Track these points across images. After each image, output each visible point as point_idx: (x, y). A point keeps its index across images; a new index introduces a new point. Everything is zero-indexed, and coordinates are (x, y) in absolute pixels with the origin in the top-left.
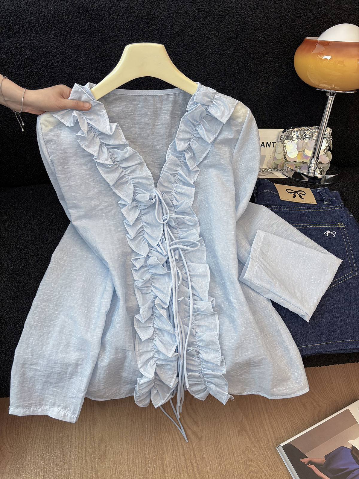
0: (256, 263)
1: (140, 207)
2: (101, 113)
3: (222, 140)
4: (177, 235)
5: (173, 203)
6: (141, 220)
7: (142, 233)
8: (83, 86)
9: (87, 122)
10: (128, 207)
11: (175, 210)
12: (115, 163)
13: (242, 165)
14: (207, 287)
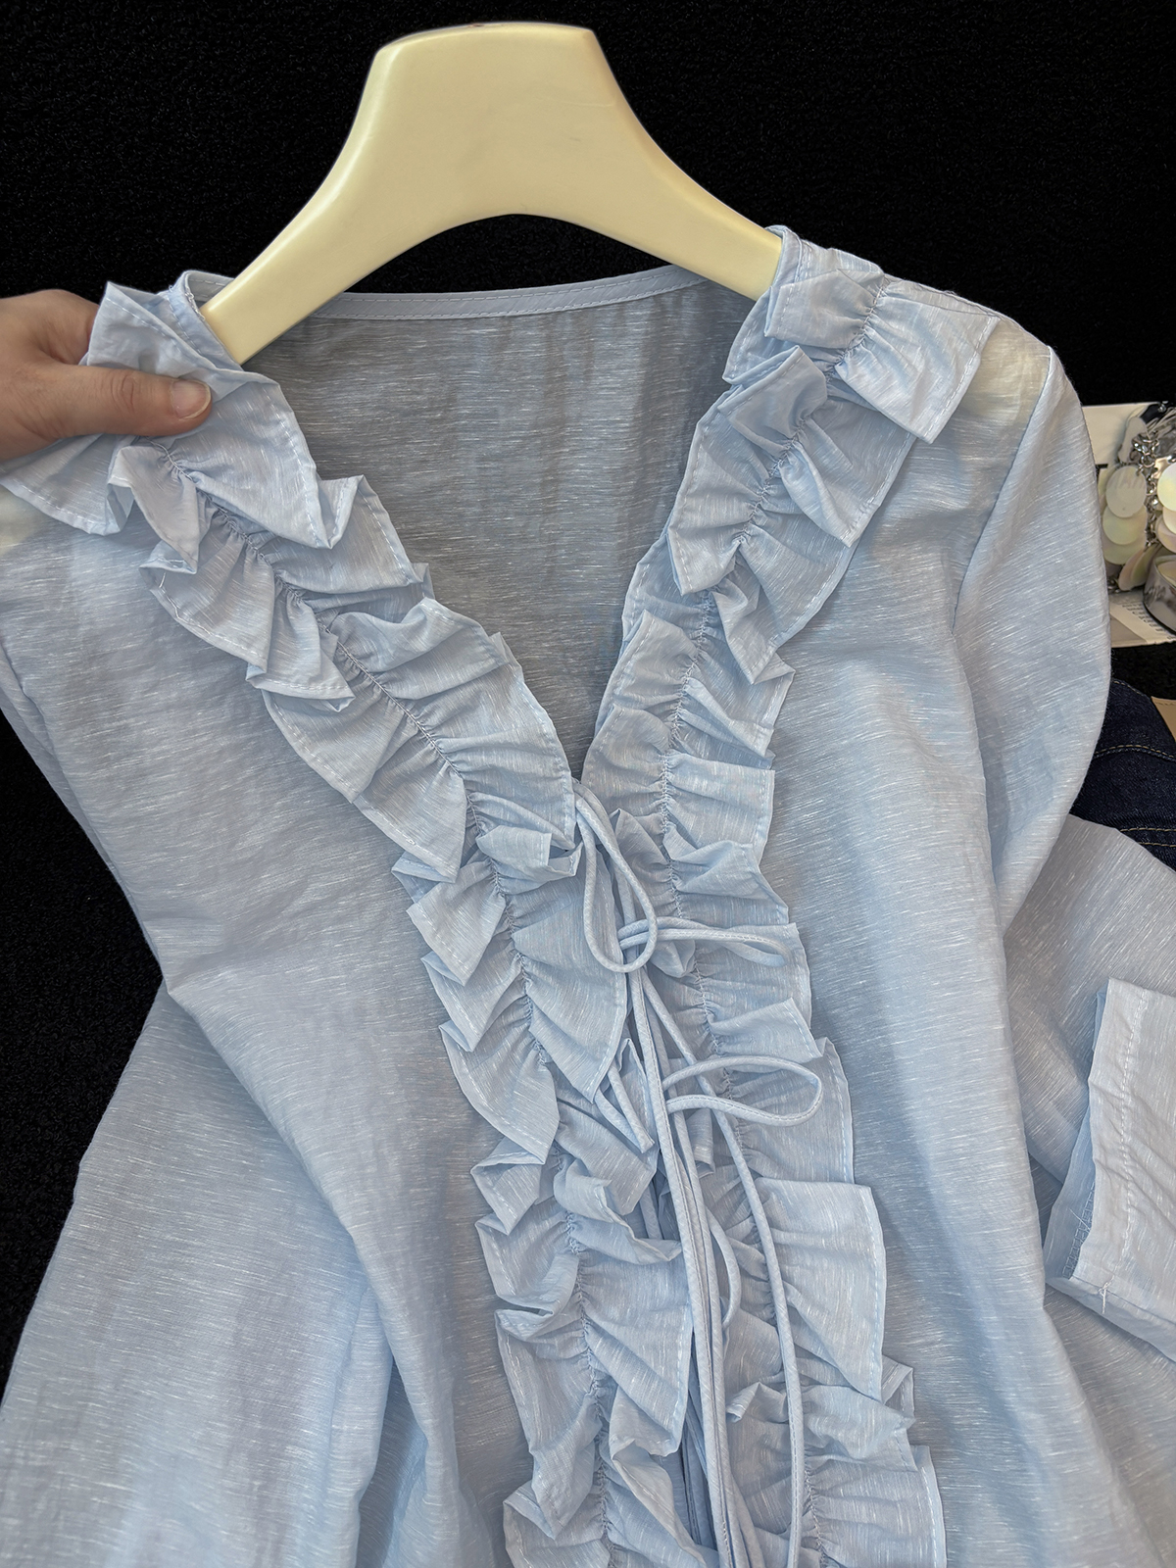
0: (1127, 1189)
1: (504, 883)
2: (271, 433)
3: (906, 521)
4: (697, 1014)
5: (664, 851)
6: (510, 947)
7: (521, 1013)
8: (160, 294)
9: (198, 490)
10: (444, 891)
11: (679, 884)
12: (367, 683)
13: (1011, 637)
14: (872, 1321)
